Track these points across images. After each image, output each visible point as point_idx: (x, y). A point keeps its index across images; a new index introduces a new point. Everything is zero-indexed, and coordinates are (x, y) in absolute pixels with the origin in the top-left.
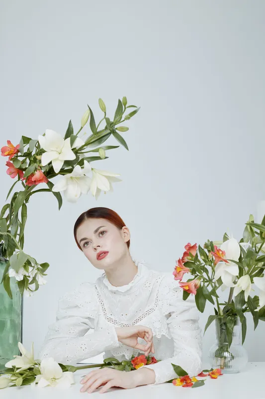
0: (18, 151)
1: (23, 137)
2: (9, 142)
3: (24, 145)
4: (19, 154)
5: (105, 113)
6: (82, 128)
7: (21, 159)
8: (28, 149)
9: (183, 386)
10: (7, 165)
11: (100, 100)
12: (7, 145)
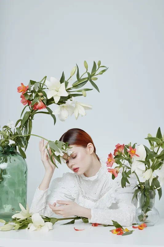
0: (28, 89)
1: (31, 81)
2: (22, 84)
3: (31, 85)
4: (28, 91)
5: (87, 69)
6: (71, 77)
7: (29, 94)
8: (34, 88)
9: (117, 234)
10: (21, 97)
11: (85, 62)
12: (20, 85)
